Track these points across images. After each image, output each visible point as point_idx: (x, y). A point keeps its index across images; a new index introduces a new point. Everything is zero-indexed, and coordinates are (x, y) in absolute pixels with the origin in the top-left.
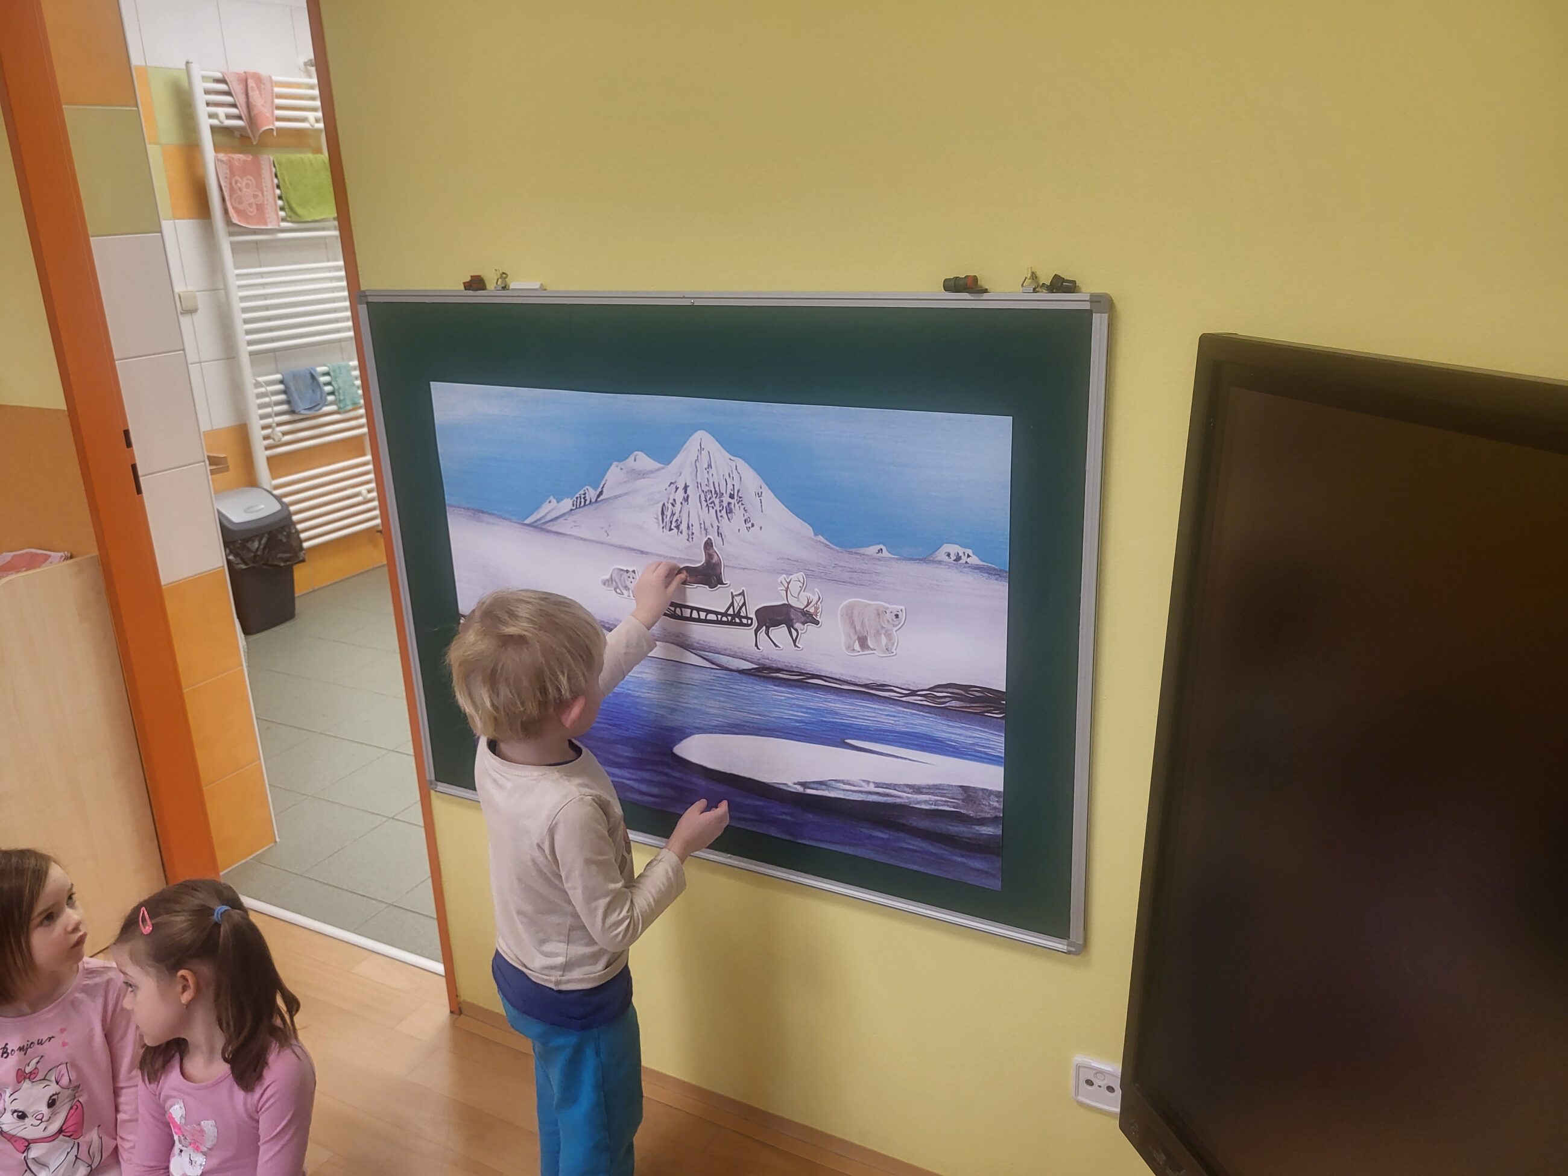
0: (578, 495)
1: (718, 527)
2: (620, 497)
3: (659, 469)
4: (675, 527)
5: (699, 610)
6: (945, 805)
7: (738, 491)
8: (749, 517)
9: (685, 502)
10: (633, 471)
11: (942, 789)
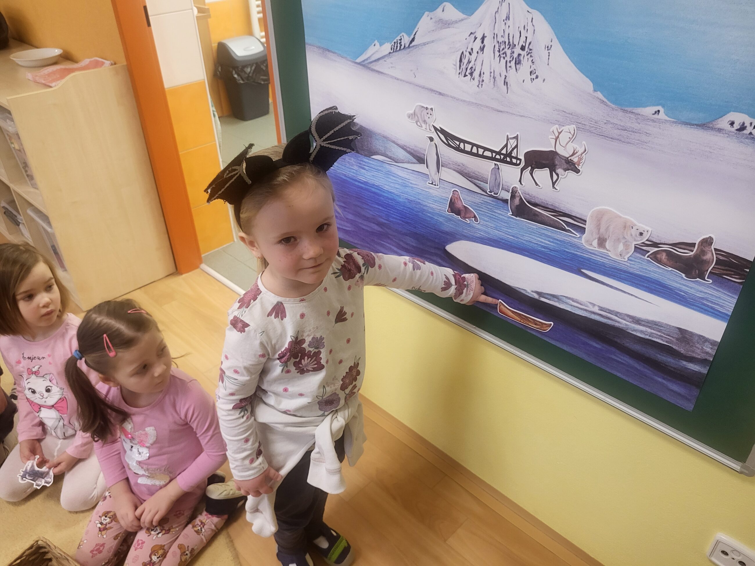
0: (395, 41)
1: (506, 76)
2: (427, 44)
3: (462, 20)
4: (469, 74)
5: (478, 147)
6: (659, 338)
7: (530, 43)
8: (535, 69)
9: (481, 51)
10: (441, 21)
11: (660, 326)
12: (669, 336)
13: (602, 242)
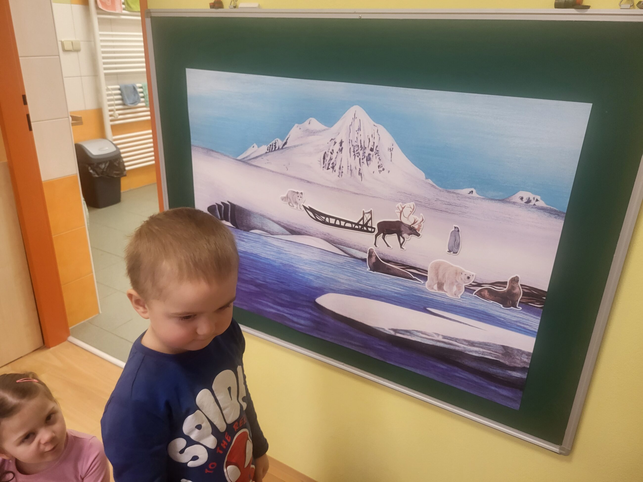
0: (271, 144)
1: (360, 169)
2: (297, 146)
3: (324, 130)
4: (331, 167)
5: (340, 220)
6: (489, 355)
7: (377, 147)
8: (382, 164)
9: (340, 152)
10: (307, 130)
11: (489, 346)
12: (496, 352)
13: (440, 286)
